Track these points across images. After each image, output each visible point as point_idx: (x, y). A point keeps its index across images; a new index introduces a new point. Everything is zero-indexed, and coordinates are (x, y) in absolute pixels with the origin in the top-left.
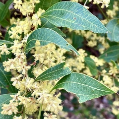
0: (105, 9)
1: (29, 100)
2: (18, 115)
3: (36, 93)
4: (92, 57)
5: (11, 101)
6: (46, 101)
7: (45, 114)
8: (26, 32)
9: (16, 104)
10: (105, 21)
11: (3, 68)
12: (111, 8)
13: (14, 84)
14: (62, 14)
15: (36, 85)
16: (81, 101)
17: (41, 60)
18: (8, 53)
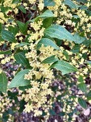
0: (73, 27)
1: (38, 72)
2: (33, 80)
3: (41, 69)
4: (67, 50)
5: (29, 73)
6: (46, 74)
7: (46, 80)
8: (36, 39)
9: (32, 75)
10: (73, 33)
11: (25, 56)
12: (76, 27)
13: (31, 65)
14: (54, 31)
15: (41, 65)
16: (63, 74)
17: (44, 53)
18: (28, 49)
